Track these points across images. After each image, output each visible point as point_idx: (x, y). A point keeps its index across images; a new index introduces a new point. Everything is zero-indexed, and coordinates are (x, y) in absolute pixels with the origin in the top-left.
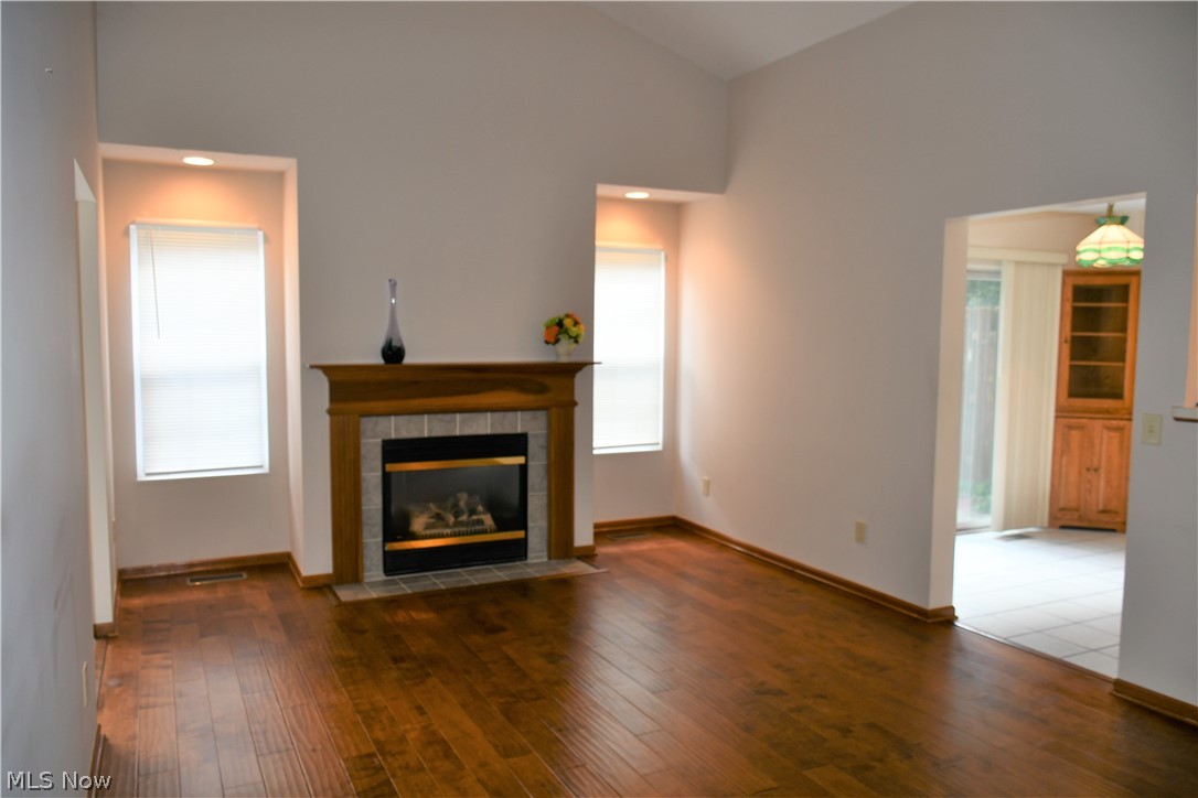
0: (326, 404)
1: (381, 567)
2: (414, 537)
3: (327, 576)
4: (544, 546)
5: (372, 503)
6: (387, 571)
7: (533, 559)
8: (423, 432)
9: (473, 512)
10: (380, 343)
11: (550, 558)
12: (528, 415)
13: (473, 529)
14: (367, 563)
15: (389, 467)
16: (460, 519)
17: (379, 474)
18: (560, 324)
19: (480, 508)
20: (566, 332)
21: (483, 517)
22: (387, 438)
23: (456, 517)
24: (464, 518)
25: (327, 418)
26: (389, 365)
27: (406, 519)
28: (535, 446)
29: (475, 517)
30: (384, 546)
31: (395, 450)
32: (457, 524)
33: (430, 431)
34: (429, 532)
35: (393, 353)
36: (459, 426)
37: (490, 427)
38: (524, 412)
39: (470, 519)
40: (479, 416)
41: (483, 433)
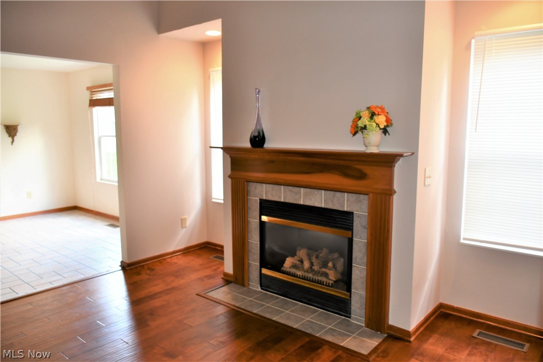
1: (258, 282)
3: (231, 276)
4: (363, 313)
5: (254, 239)
6: (263, 287)
7: (354, 319)
8: (280, 197)
9: (325, 265)
11: (366, 326)
12: (353, 197)
14: (251, 276)
15: (263, 218)
17: (259, 221)
21: (329, 272)
22: (261, 198)
28: (358, 223)
29: (324, 270)
30: (260, 270)
33: (285, 198)
36: (303, 198)
37: (324, 203)
38: (350, 194)
39: (321, 270)
40: (316, 191)
41: (319, 206)
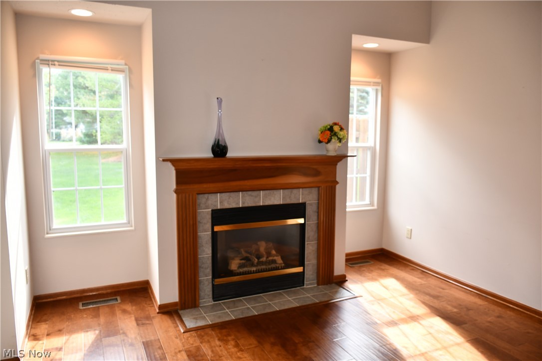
0: (174, 186)
1: (211, 296)
2: (232, 273)
3: (175, 304)
4: (315, 276)
5: (205, 252)
6: (215, 298)
7: (307, 285)
8: (238, 203)
9: (269, 254)
10: (211, 142)
11: (318, 284)
12: (306, 191)
13: (270, 267)
14: (202, 294)
15: (217, 229)
16: (261, 260)
17: (210, 233)
18: (331, 129)
19: (274, 252)
20: (335, 134)
21: (275, 258)
22: (215, 208)
23: (258, 258)
24: (264, 259)
25: (175, 195)
26: (216, 159)
27: (226, 261)
28: (310, 210)
29: (271, 258)
30: (213, 281)
31: (219, 216)
32: (260, 263)
33: (243, 203)
34: (241, 270)
35: (219, 149)
36: (263, 199)
37: (283, 199)
38: (304, 189)
39: (268, 259)
40: (275, 192)
41: (278, 203)
